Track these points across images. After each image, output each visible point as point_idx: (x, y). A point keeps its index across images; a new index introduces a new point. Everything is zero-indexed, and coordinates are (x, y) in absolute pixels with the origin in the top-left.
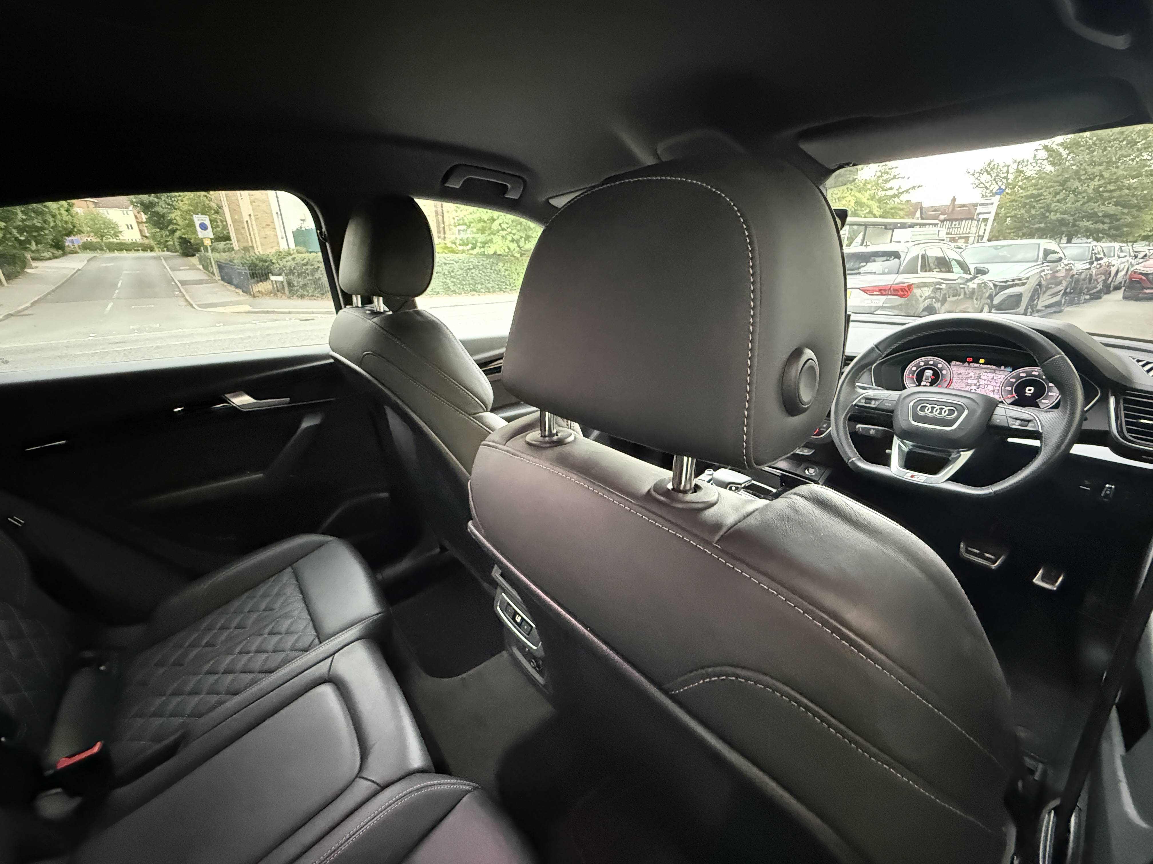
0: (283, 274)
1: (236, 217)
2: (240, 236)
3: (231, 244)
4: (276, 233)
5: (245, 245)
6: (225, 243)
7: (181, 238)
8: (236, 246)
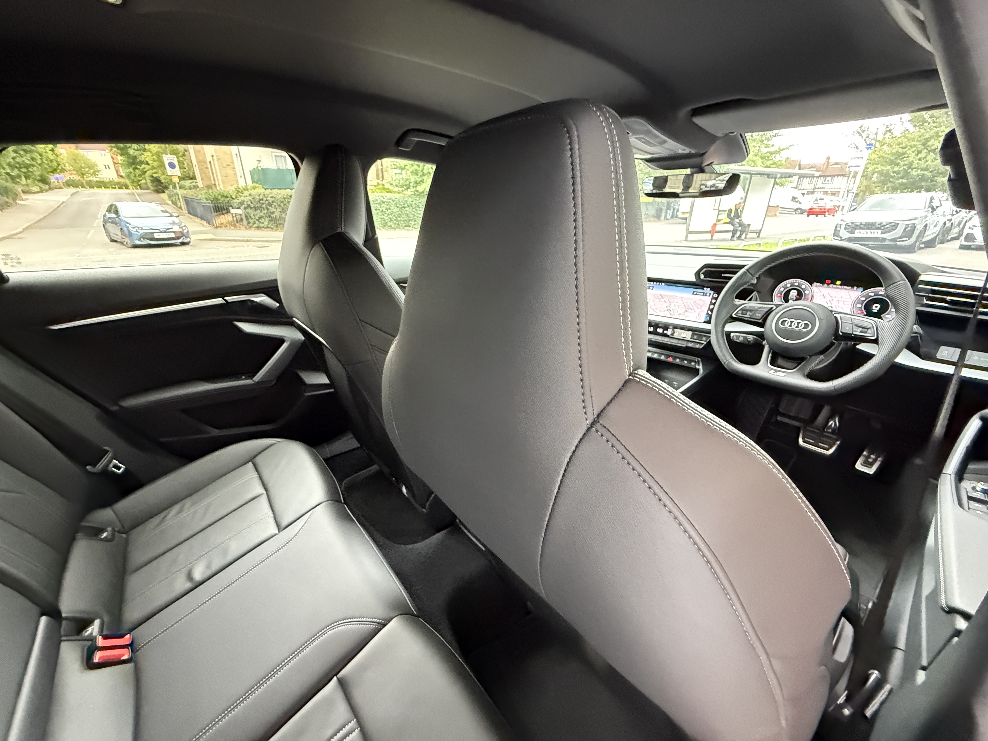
0: (242, 208)
2: (203, 175)
4: (236, 171)
5: (209, 183)
6: (191, 181)
7: (152, 177)
8: (200, 185)
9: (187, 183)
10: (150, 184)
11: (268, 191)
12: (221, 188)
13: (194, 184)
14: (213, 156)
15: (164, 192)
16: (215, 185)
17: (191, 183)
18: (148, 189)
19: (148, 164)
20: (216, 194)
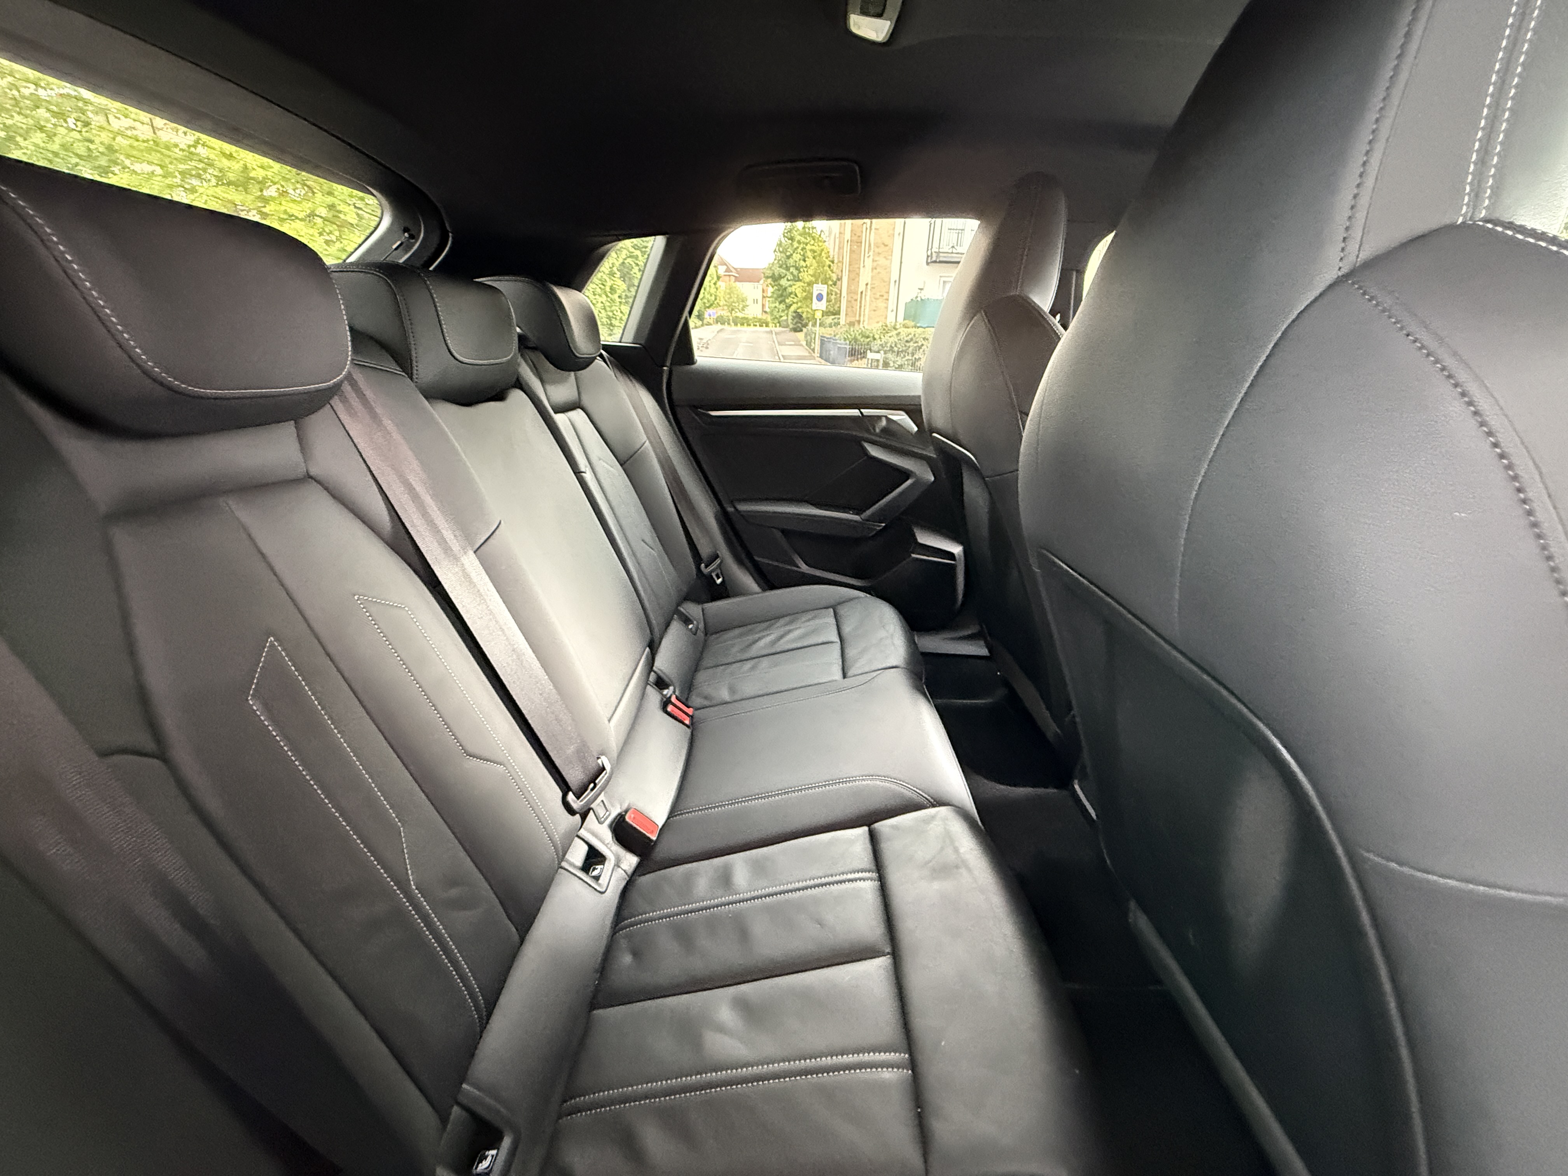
0: (882, 352)
1: (853, 288)
2: (849, 310)
3: (839, 319)
4: (887, 303)
7: (796, 311)
8: (842, 322)
9: (829, 320)
10: (790, 321)
11: (920, 329)
12: (865, 326)
13: (836, 321)
14: (867, 284)
17: (833, 319)
18: (787, 326)
19: (796, 295)
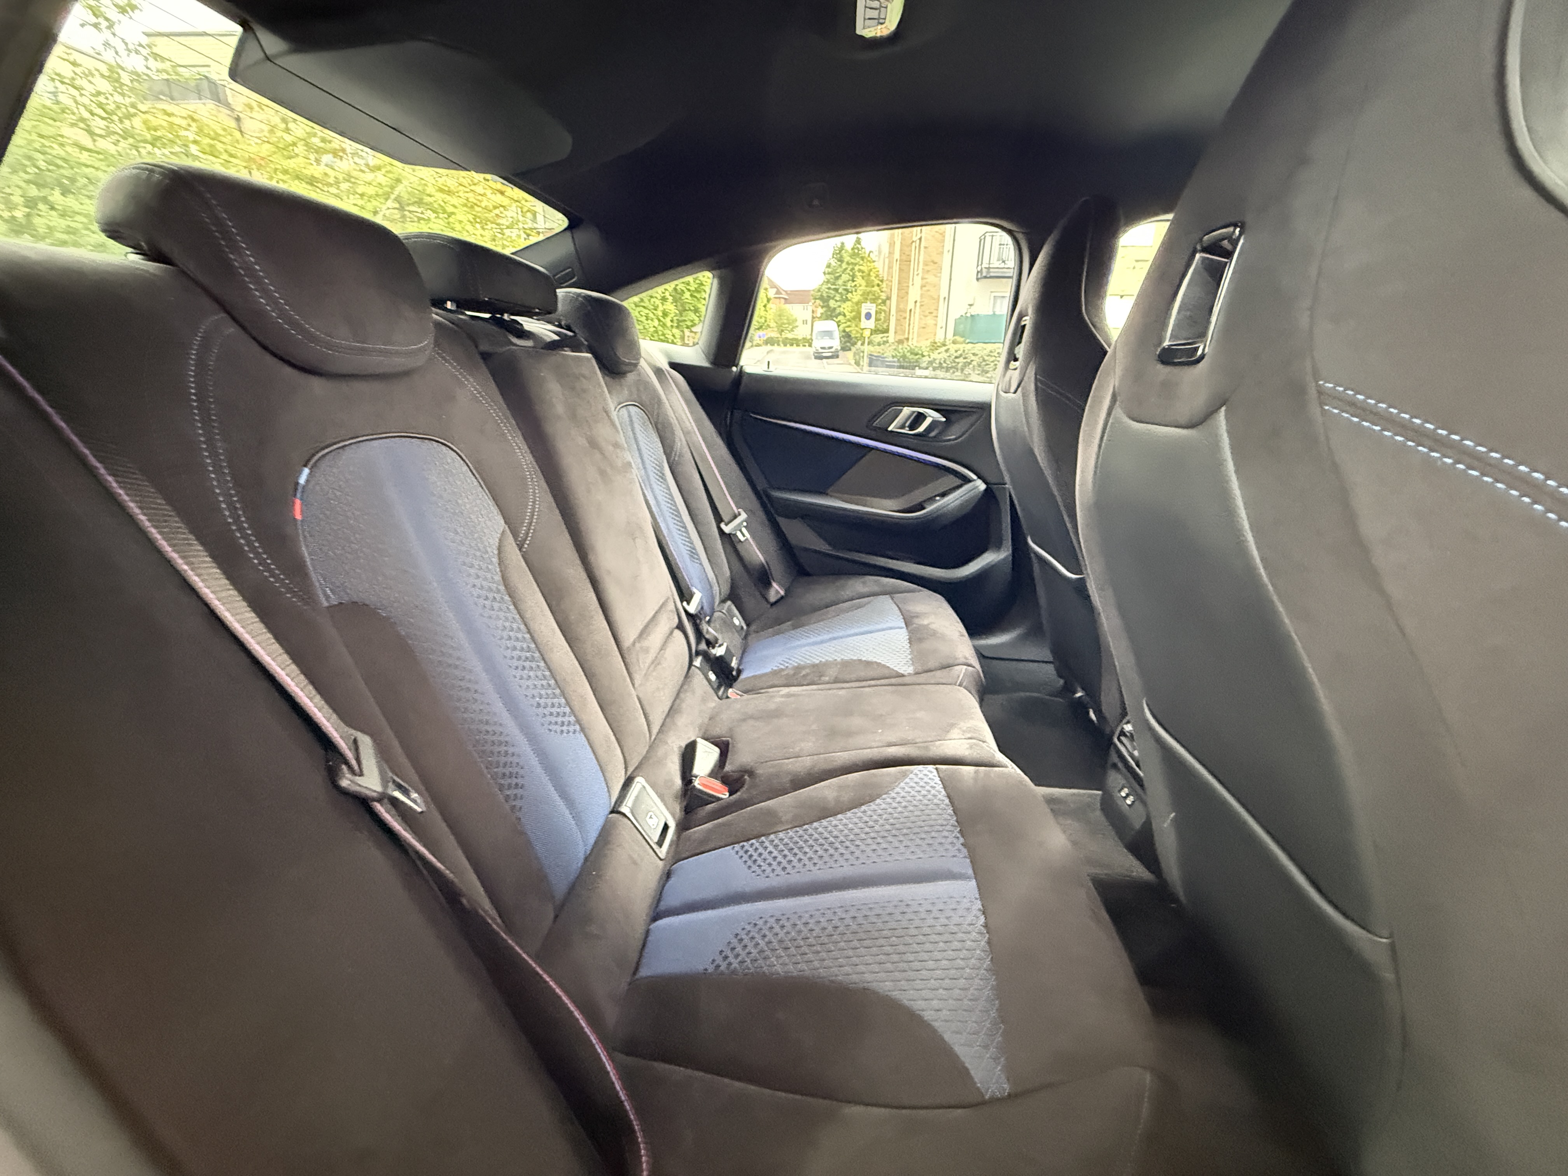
0: (931, 368)
1: (902, 306)
2: (898, 328)
3: (888, 337)
4: (936, 321)
5: (902, 337)
6: (882, 335)
7: (844, 331)
8: (891, 339)
9: (877, 338)
11: (970, 345)
12: (913, 343)
13: (885, 339)
14: (916, 302)
15: (850, 350)
16: (908, 339)
17: (882, 338)
19: (845, 315)
20: (906, 351)
